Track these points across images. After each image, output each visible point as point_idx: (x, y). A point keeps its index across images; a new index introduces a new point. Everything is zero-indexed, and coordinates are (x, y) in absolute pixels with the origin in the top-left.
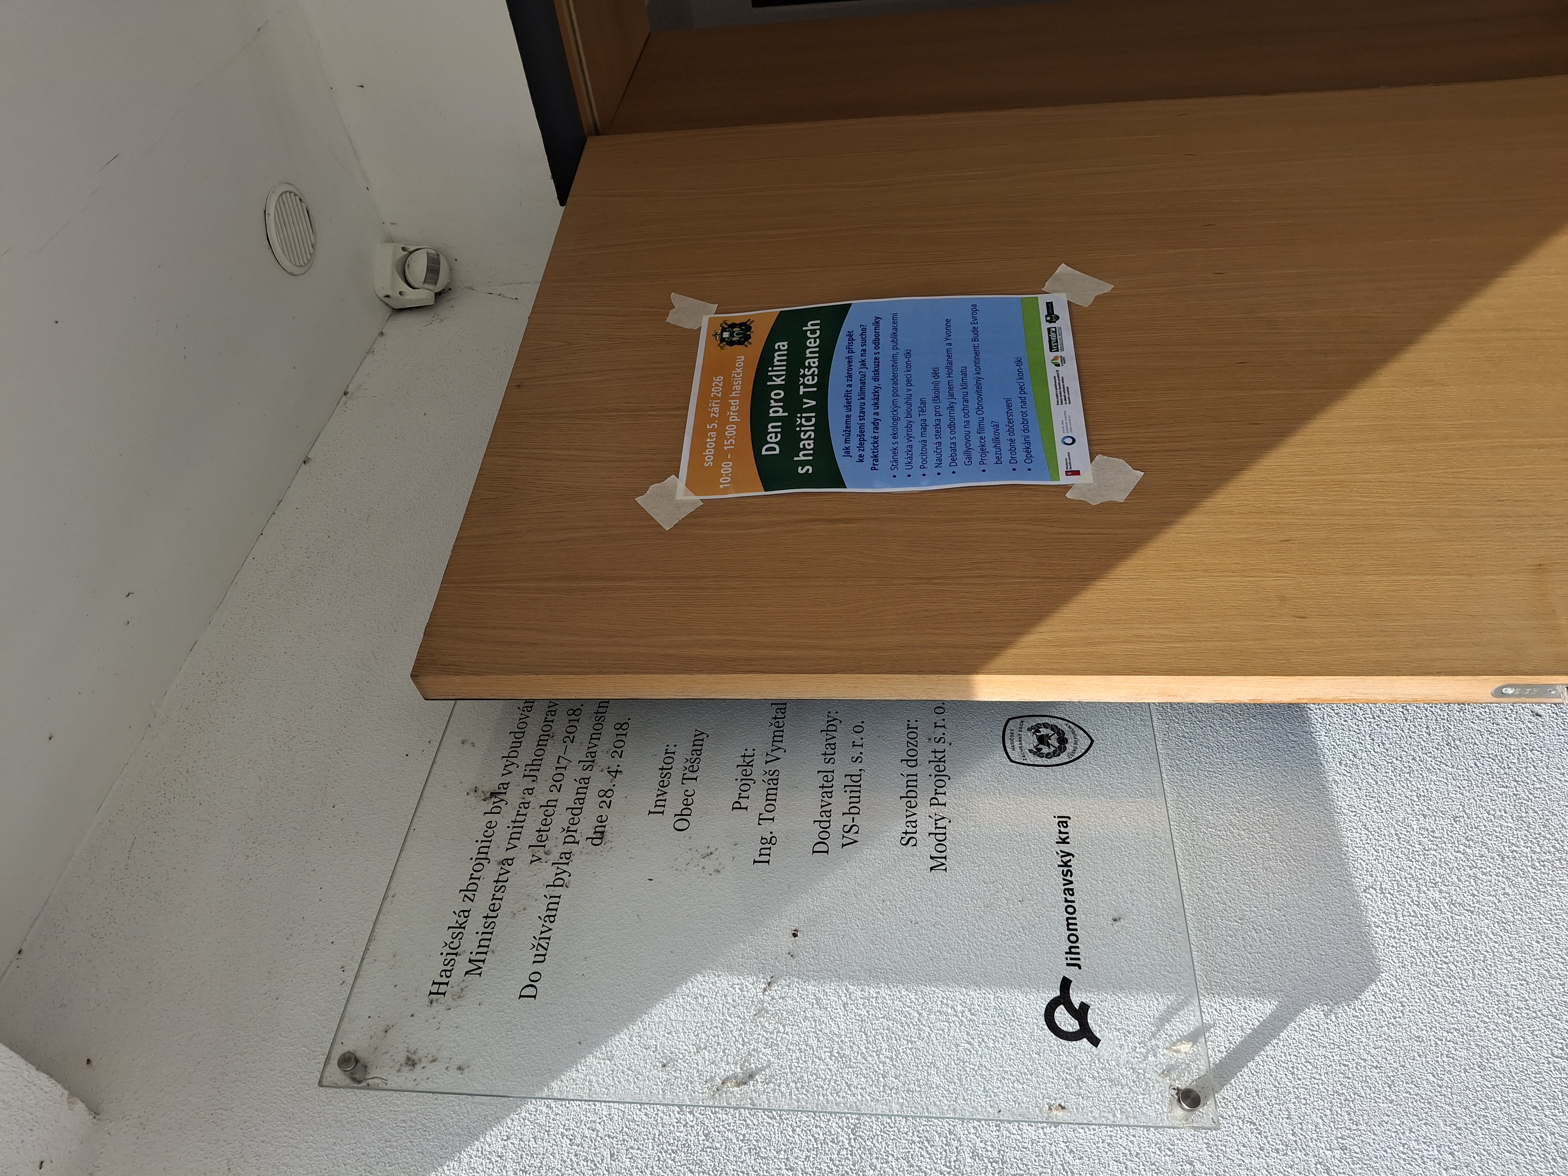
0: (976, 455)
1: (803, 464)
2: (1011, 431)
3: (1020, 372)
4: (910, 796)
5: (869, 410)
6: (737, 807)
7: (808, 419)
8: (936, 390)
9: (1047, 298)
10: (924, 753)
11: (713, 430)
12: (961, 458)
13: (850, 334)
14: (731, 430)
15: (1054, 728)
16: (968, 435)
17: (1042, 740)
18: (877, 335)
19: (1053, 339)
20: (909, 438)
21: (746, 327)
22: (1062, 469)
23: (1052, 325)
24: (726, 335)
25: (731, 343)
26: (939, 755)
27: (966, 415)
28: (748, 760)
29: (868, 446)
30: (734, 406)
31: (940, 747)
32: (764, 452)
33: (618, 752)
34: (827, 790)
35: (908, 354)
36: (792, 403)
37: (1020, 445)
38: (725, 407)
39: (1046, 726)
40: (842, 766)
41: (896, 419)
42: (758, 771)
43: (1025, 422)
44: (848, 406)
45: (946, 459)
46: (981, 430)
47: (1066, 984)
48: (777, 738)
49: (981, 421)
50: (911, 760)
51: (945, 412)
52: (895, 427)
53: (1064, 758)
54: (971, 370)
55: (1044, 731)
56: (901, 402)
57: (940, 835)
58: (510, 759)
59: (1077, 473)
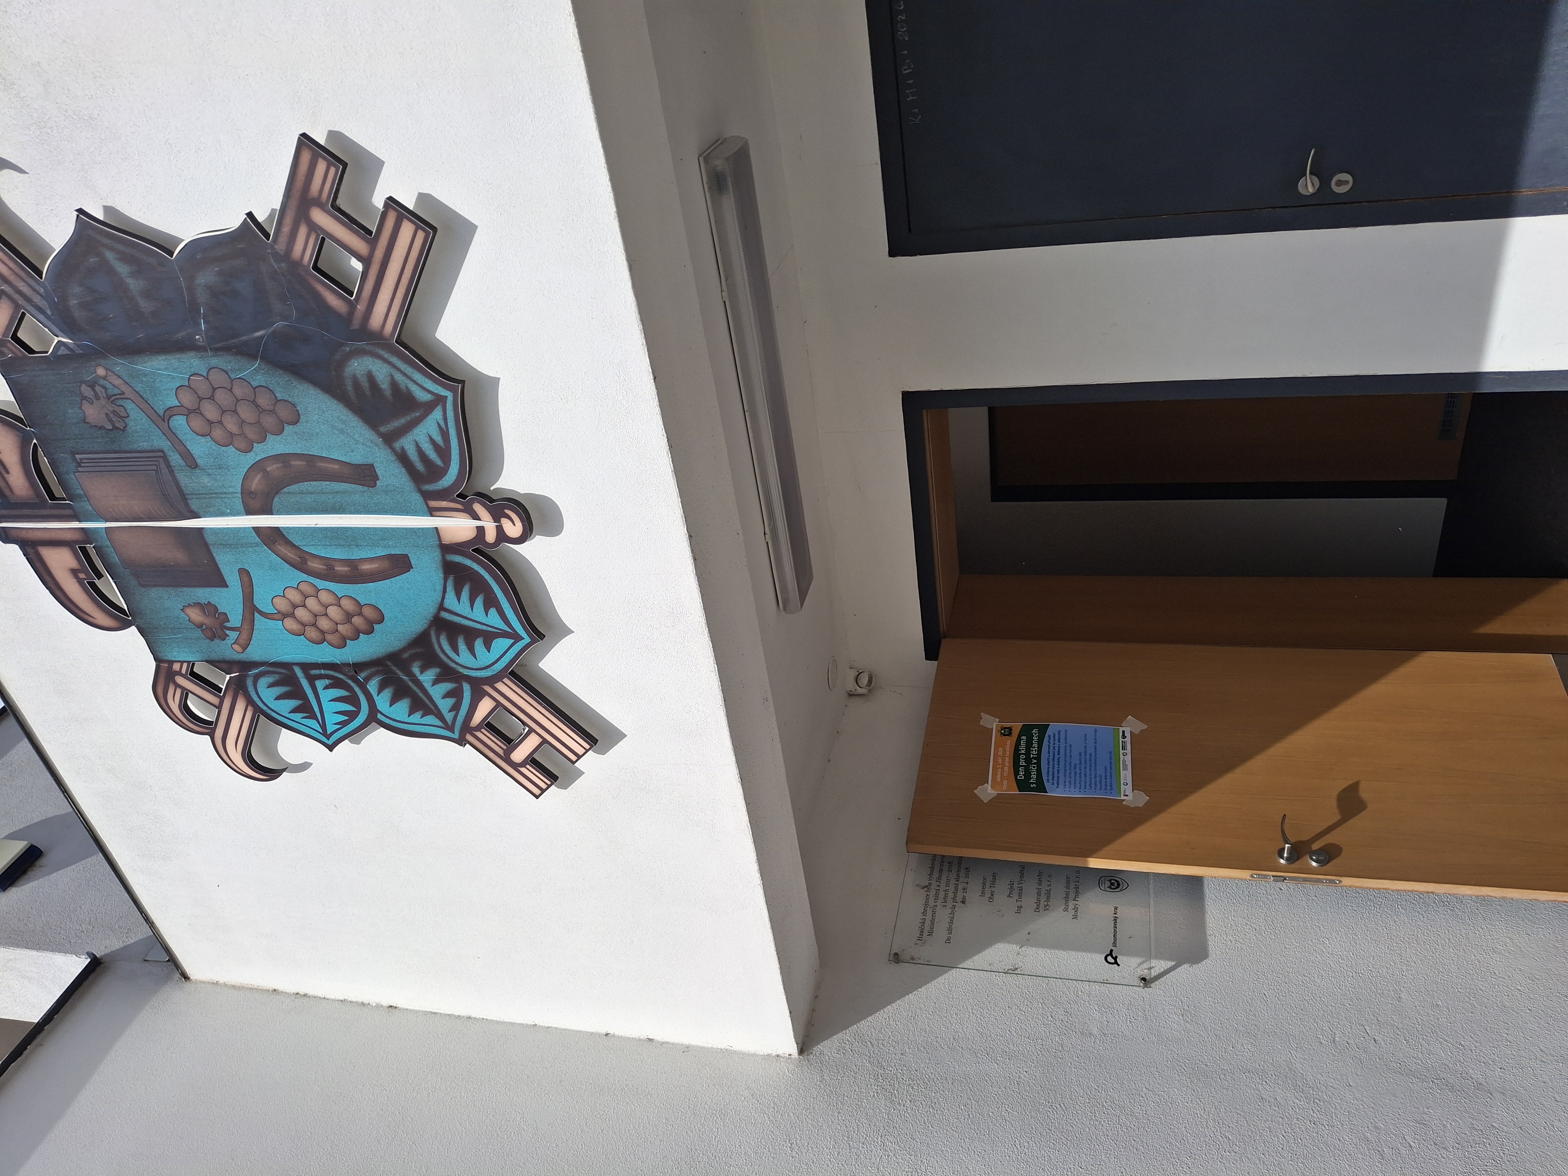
0: (1093, 786)
1: (1033, 783)
2: (1106, 779)
3: (1111, 757)
4: (1067, 898)
5: (1056, 765)
6: (1009, 896)
7: (1034, 767)
8: (1080, 761)
9: (1123, 729)
10: (1072, 886)
11: (999, 768)
12: (1088, 786)
13: (1049, 736)
14: (1006, 769)
15: (1116, 881)
16: (1091, 778)
17: (1112, 884)
18: (1059, 737)
19: (1124, 745)
20: (1070, 777)
21: (1010, 729)
22: (1122, 794)
23: (1123, 740)
24: (1003, 731)
25: (1005, 735)
26: (1077, 886)
27: (1091, 771)
28: (1012, 883)
29: (1055, 779)
30: (1007, 759)
31: (1077, 884)
32: (1018, 778)
33: (967, 877)
34: (1039, 894)
35: (1071, 746)
36: (1028, 760)
37: (1108, 784)
38: (1003, 760)
39: (1114, 880)
40: (1044, 887)
41: (1065, 770)
42: (1016, 886)
43: (1111, 776)
44: (1049, 764)
45: (1083, 787)
46: (1095, 777)
47: (1112, 951)
48: (1022, 876)
49: (1096, 774)
50: (1068, 887)
51: (1083, 769)
52: (1065, 773)
53: (1118, 890)
54: (1093, 755)
55: (1113, 881)
56: (1067, 764)
57: (1076, 909)
58: (931, 874)
59: (1127, 796)
